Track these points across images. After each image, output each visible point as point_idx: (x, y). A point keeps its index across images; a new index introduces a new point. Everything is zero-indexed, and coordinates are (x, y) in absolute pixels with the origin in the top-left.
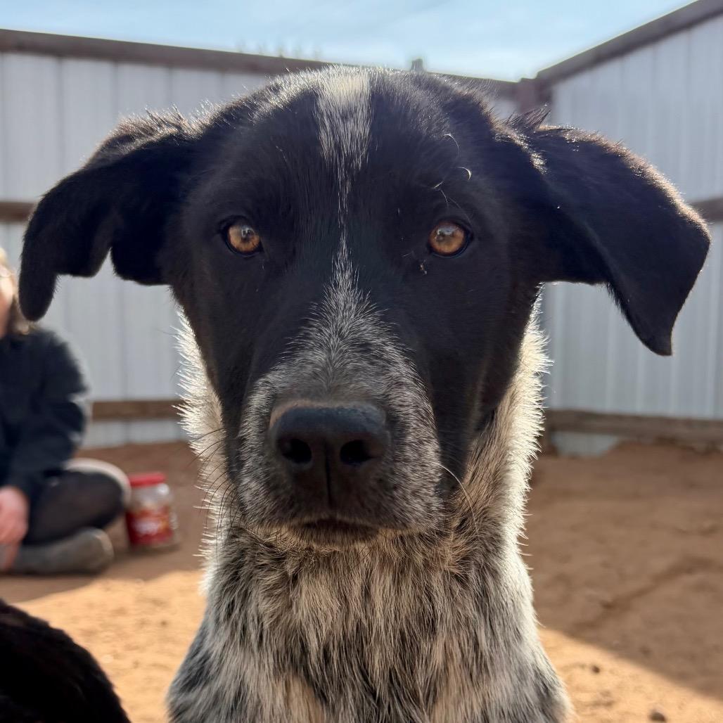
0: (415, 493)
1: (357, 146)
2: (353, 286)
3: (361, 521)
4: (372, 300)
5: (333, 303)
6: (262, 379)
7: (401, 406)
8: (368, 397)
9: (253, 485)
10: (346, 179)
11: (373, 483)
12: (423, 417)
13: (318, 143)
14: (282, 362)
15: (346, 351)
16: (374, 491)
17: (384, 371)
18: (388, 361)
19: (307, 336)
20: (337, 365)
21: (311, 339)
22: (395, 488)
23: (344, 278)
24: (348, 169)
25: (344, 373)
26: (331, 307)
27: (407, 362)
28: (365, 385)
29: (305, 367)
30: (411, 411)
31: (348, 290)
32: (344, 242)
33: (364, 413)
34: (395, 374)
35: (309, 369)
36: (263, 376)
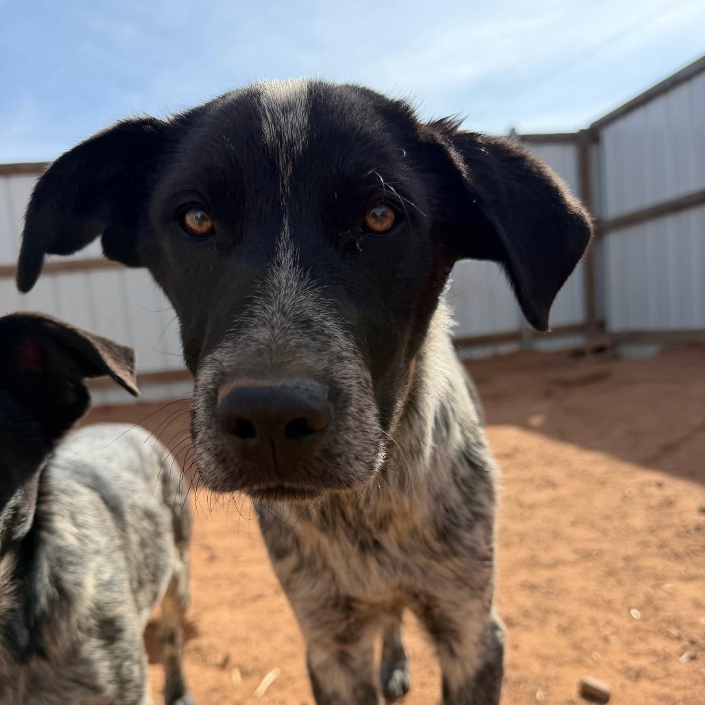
0: (357, 457)
1: (297, 133)
2: (295, 264)
3: (308, 486)
4: (313, 277)
5: (276, 281)
6: (210, 356)
7: (343, 378)
8: (310, 373)
9: (205, 455)
10: (287, 163)
11: (318, 454)
12: (364, 387)
13: (260, 132)
14: (228, 339)
15: (289, 328)
16: (320, 460)
17: (325, 347)
18: (330, 337)
19: (251, 315)
20: (281, 342)
21: (255, 317)
22: (339, 455)
23: (286, 257)
24: (290, 154)
25: (288, 349)
26: (274, 285)
27: (346, 335)
28: (307, 361)
29: (249, 345)
30: (354, 382)
31: (290, 268)
32: (286, 222)
33: (307, 390)
34: (336, 349)
35: (254, 346)
36: (211, 353)
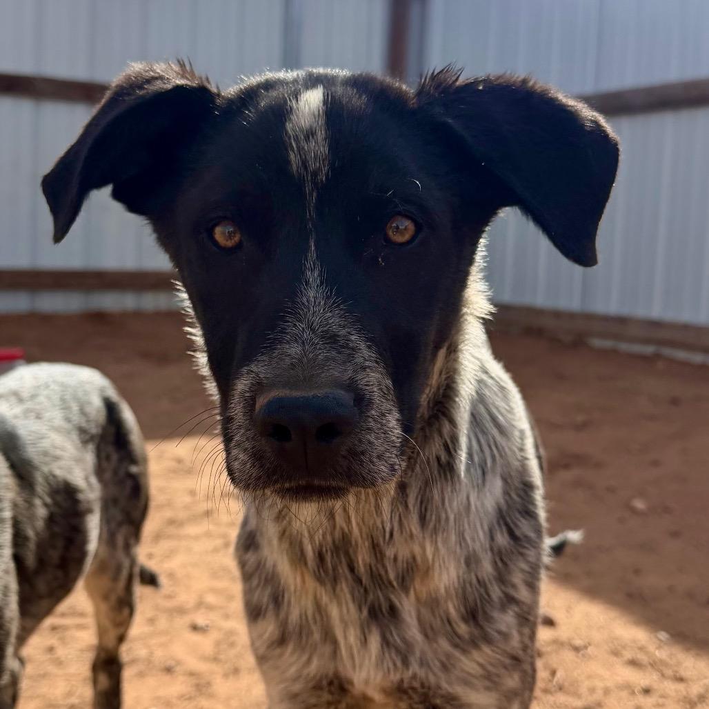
0: (379, 457)
1: (320, 163)
2: (322, 283)
4: (338, 295)
5: (305, 299)
6: (246, 368)
7: (366, 385)
8: (338, 384)
10: (313, 190)
12: (385, 394)
13: (288, 162)
14: (263, 354)
15: (318, 343)
17: (350, 358)
18: (353, 349)
19: (284, 331)
20: (311, 356)
21: (287, 333)
22: (363, 453)
23: (313, 276)
24: (315, 183)
25: (317, 362)
26: (303, 304)
27: (369, 347)
28: (334, 372)
29: (283, 359)
30: (375, 389)
31: (317, 287)
32: (312, 243)
33: (335, 398)
34: (359, 360)
35: (288, 361)
36: (248, 365)
